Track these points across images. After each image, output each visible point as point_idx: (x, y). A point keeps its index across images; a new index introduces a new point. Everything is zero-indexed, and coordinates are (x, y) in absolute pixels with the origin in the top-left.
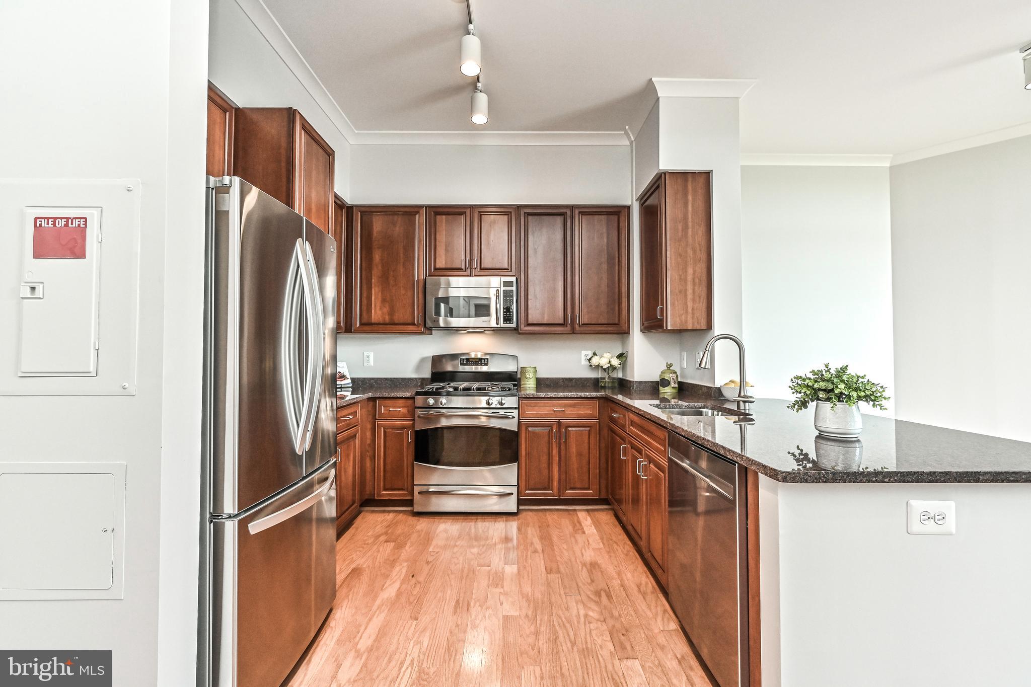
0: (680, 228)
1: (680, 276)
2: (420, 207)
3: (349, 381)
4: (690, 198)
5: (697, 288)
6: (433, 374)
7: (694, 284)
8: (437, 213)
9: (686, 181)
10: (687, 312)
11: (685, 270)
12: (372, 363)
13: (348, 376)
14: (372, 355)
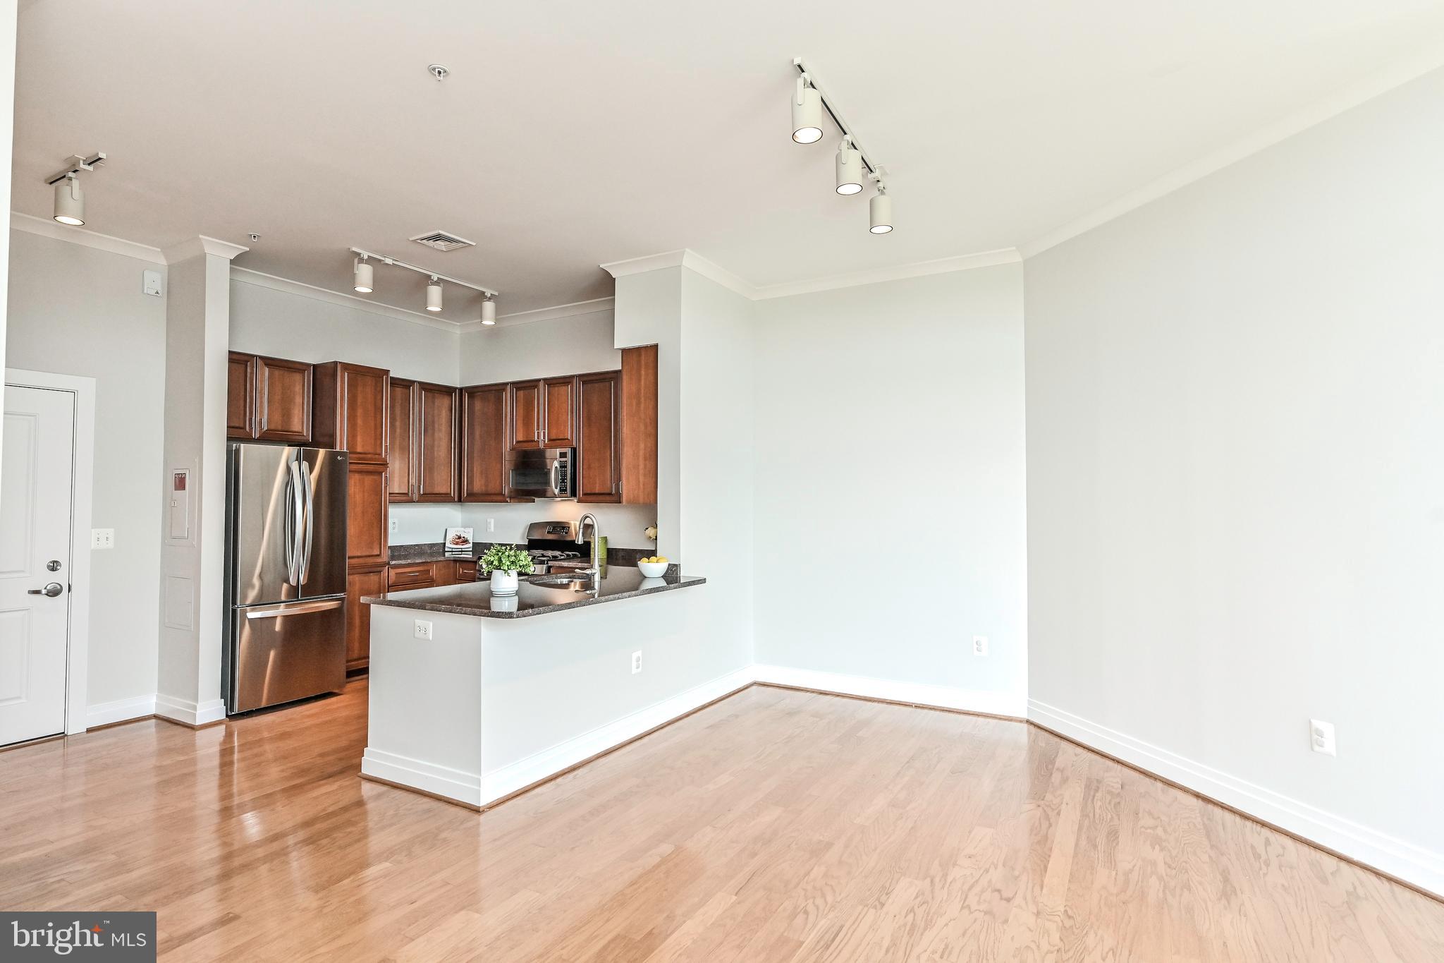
0: (634, 404)
1: (634, 451)
2: (506, 384)
3: (471, 545)
4: (643, 372)
5: (647, 462)
6: (530, 541)
7: (645, 459)
8: (518, 389)
9: (640, 355)
10: (639, 488)
11: (638, 445)
12: (492, 529)
13: (471, 541)
14: (492, 521)
